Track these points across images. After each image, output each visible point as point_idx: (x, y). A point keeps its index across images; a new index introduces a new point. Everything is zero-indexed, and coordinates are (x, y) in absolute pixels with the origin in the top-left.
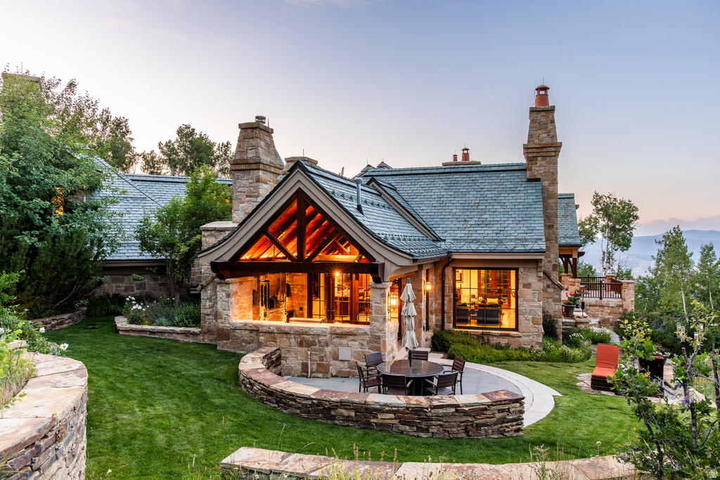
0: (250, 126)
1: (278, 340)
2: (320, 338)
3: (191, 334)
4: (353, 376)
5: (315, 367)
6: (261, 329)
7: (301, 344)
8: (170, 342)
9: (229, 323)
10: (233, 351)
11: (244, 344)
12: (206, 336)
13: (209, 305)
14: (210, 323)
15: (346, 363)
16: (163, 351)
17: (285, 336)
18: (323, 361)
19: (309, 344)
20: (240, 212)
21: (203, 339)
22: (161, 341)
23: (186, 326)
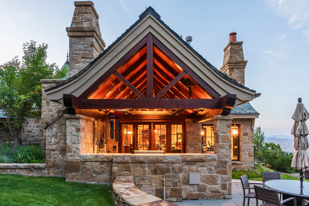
0: (84, 4)
1: (132, 170)
2: (175, 165)
3: (36, 168)
4: (202, 198)
5: (169, 192)
6: (114, 159)
7: (155, 172)
8: (14, 178)
9: (79, 156)
10: (82, 182)
11: (94, 175)
12: (51, 170)
13: (55, 141)
14: (55, 158)
15: (196, 187)
16: (8, 186)
17: (139, 165)
18: (177, 186)
19: (163, 172)
20: (75, 70)
21: (48, 173)
22: (3, 177)
23: (29, 162)
